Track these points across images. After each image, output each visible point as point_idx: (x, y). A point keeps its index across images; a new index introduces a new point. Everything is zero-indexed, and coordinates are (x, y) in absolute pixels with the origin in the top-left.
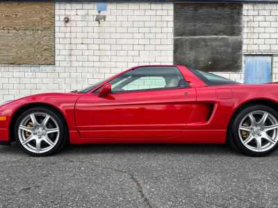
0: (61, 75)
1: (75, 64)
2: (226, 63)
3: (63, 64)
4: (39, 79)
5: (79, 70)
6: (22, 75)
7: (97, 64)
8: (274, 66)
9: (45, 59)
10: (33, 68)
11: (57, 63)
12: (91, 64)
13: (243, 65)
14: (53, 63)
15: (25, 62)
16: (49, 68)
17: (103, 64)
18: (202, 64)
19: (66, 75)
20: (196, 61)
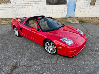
0: (13, 6)
1: (17, 3)
2: (62, 2)
3: (13, 3)
4: (7, 8)
5: (18, 5)
6: (2, 7)
7: (23, 3)
8: (77, 2)
9: (8, 2)
10: (5, 5)
11: (11, 3)
12: (21, 3)
13: (67, 2)
14: (10, 3)
15: (2, 3)
16: (9, 4)
17: (25, 3)
18: (55, 2)
19: (15, 6)
20: (53, 1)
